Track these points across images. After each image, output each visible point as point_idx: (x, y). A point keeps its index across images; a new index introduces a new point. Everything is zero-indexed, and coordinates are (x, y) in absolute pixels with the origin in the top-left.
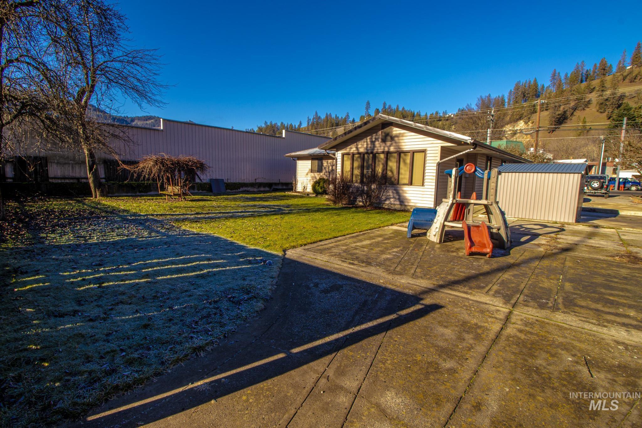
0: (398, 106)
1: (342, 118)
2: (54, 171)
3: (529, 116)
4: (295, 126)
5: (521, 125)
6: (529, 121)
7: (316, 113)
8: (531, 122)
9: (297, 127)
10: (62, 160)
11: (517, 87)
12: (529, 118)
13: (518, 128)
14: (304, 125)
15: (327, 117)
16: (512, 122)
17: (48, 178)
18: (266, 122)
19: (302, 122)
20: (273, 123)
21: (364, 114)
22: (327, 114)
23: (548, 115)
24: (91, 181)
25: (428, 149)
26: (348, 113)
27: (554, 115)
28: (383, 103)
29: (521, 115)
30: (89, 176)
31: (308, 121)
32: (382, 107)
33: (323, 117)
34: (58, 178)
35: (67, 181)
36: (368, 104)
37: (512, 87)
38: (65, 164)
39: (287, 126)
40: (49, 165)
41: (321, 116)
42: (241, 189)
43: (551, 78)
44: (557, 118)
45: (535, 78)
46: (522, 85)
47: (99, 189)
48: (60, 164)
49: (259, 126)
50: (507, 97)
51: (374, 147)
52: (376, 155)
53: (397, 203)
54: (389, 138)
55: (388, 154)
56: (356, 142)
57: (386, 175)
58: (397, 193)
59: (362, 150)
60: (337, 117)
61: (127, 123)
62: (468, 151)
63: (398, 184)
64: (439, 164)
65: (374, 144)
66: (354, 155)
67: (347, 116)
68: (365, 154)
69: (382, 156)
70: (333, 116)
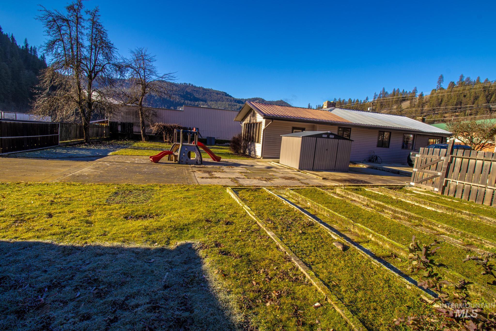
1: (410, 92)
2: (134, 129)
4: (361, 101)
7: (384, 89)
14: (371, 100)
17: (133, 132)
19: (369, 98)
20: (342, 100)
21: (435, 88)
22: (394, 90)
24: (142, 133)
25: (263, 122)
26: (416, 88)
28: (460, 75)
30: (141, 131)
31: (375, 96)
32: (459, 80)
33: (390, 92)
34: (136, 132)
36: (441, 78)
40: (134, 126)
41: (388, 92)
42: (226, 144)
47: (144, 137)
51: (251, 120)
52: (251, 124)
53: (254, 153)
54: (254, 115)
55: (254, 124)
56: (247, 117)
57: (253, 137)
58: (254, 148)
59: (248, 122)
60: (405, 91)
61: (242, 103)
62: (271, 122)
63: (255, 142)
64: (264, 130)
65: (251, 118)
66: (246, 124)
67: (415, 91)
68: (249, 124)
69: (252, 125)
70: (401, 91)
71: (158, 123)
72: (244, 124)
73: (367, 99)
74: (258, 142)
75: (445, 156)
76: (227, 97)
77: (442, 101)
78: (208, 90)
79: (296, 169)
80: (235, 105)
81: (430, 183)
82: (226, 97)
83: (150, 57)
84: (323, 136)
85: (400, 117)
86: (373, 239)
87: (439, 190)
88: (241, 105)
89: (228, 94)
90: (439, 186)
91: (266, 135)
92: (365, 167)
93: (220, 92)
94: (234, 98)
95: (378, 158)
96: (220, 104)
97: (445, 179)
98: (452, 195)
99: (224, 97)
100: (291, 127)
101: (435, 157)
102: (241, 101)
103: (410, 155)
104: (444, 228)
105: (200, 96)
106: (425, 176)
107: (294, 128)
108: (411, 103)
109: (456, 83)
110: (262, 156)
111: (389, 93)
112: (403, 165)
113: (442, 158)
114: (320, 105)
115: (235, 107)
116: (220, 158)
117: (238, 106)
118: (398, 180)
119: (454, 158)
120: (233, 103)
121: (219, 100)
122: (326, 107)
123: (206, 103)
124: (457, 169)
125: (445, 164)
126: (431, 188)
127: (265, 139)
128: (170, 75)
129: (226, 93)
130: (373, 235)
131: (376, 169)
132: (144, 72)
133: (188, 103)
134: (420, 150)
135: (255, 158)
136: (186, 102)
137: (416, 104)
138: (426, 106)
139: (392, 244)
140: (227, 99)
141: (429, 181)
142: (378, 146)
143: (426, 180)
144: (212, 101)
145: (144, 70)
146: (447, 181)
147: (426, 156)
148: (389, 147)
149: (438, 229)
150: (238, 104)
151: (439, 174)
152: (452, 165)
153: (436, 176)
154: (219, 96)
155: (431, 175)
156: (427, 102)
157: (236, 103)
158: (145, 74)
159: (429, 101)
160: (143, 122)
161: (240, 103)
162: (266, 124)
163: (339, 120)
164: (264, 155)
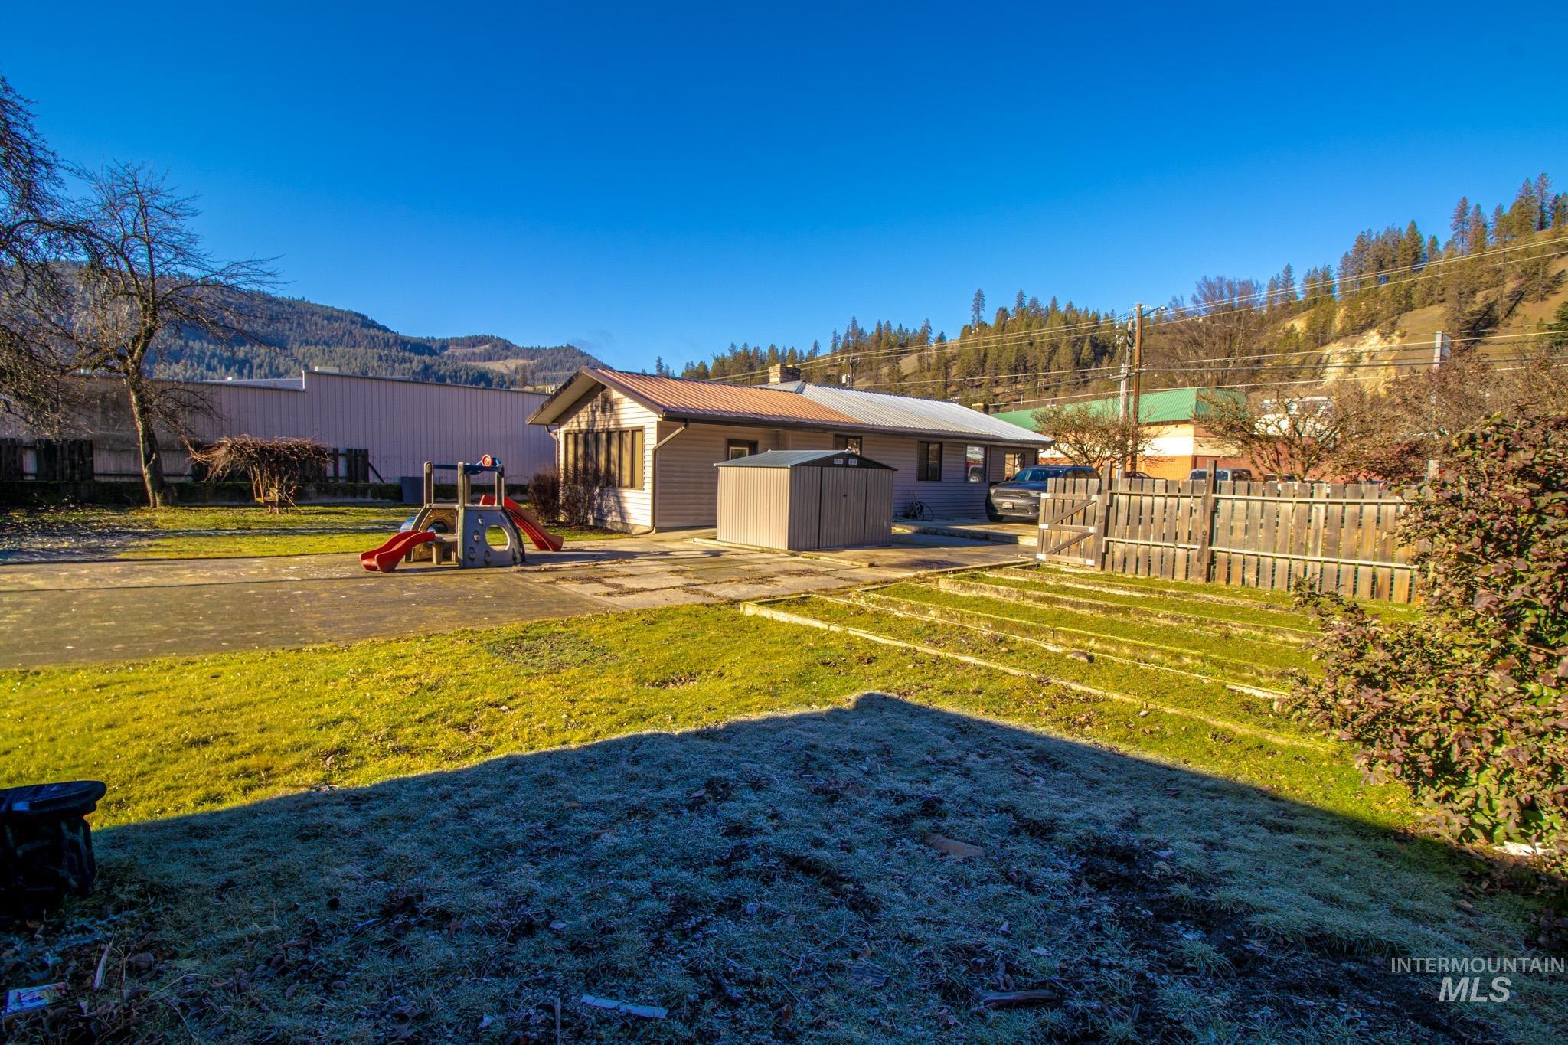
0: (1054, 300)
1: (915, 331)
2: (104, 463)
3: (1392, 319)
4: (801, 352)
5: (1371, 342)
6: (1393, 332)
7: (854, 322)
8: (1397, 333)
9: (805, 355)
10: (118, 446)
11: (1361, 246)
12: (1393, 324)
13: (1365, 348)
14: (825, 350)
15: (879, 330)
16: (1346, 335)
17: (91, 474)
18: (732, 345)
19: (820, 344)
20: (751, 348)
21: (969, 323)
22: (879, 323)
23: (1442, 315)
24: (147, 478)
25: (647, 426)
26: (927, 321)
27: (1457, 314)
28: (1017, 292)
29: (1373, 315)
30: (145, 470)
31: (835, 340)
32: (1015, 304)
33: (870, 330)
34: (110, 475)
35: (126, 480)
36: (980, 296)
37: (1348, 246)
38: (123, 451)
39: (783, 353)
40: (95, 453)
41: (865, 329)
43: (1453, 221)
44: (1468, 322)
45: (1413, 222)
46: (1377, 238)
47: (159, 492)
48: (115, 451)
49: (718, 354)
50: (1336, 271)
51: (595, 421)
52: (597, 435)
53: (618, 519)
54: (608, 406)
55: (609, 433)
56: (576, 412)
57: (608, 469)
58: (619, 503)
59: (583, 426)
60: (904, 328)
61: (432, 352)
62: (680, 430)
63: (620, 485)
64: (655, 452)
65: (594, 416)
66: (576, 435)
67: (927, 328)
68: (587, 433)
69: (604, 436)
70: (895, 328)
71: (230, 436)
72: (566, 435)
73: (816, 347)
74: (632, 486)
75: (1099, 492)
76: (372, 332)
77: (985, 355)
78: (289, 305)
79: (782, 551)
80: (404, 361)
81: (1076, 551)
82: (365, 331)
83: (174, 200)
84: (837, 461)
85: (900, 398)
86: (1097, 646)
87: (1096, 562)
88: (427, 359)
89: (373, 322)
90: (1094, 554)
91: (661, 465)
92: (908, 531)
93: (342, 311)
94: (397, 335)
95: (925, 509)
96: (343, 356)
97: (1105, 539)
98: (1120, 569)
99: (358, 331)
100: (723, 440)
101: (1080, 497)
102: (425, 346)
103: (989, 495)
104: (1167, 617)
105: (258, 326)
106: (1065, 536)
107: (731, 442)
108: (920, 359)
109: (1010, 310)
110: (654, 526)
111: (869, 333)
112: (975, 518)
113: (1094, 497)
114: (692, 364)
115: (407, 365)
116: (562, 540)
117: (415, 363)
118: (1003, 552)
119: (1115, 496)
120: (394, 353)
121: (340, 343)
122: (778, 380)
123: (285, 353)
124: (1122, 517)
125: (1101, 509)
126: (1079, 560)
127: (661, 476)
128: (262, 267)
129: (364, 318)
130: (1098, 639)
131: (936, 534)
132: (150, 252)
133: (202, 352)
134: (1049, 485)
135: (625, 531)
136: (196, 345)
137: (932, 361)
138: (955, 367)
139: (1135, 645)
140: (372, 338)
141: (1073, 547)
142: (919, 479)
143: (1068, 544)
144: (308, 343)
145: (148, 244)
146: (1108, 542)
147: (1061, 496)
148: (940, 480)
149: (1158, 621)
150: (416, 358)
151: (1092, 530)
152: (1113, 510)
153: (1086, 535)
154: (336, 325)
155: (1075, 535)
156: (954, 358)
157: (407, 354)
158: (151, 257)
159: (959, 355)
160: (149, 436)
161: (422, 353)
162: (662, 431)
163: (836, 419)
164: (660, 521)
